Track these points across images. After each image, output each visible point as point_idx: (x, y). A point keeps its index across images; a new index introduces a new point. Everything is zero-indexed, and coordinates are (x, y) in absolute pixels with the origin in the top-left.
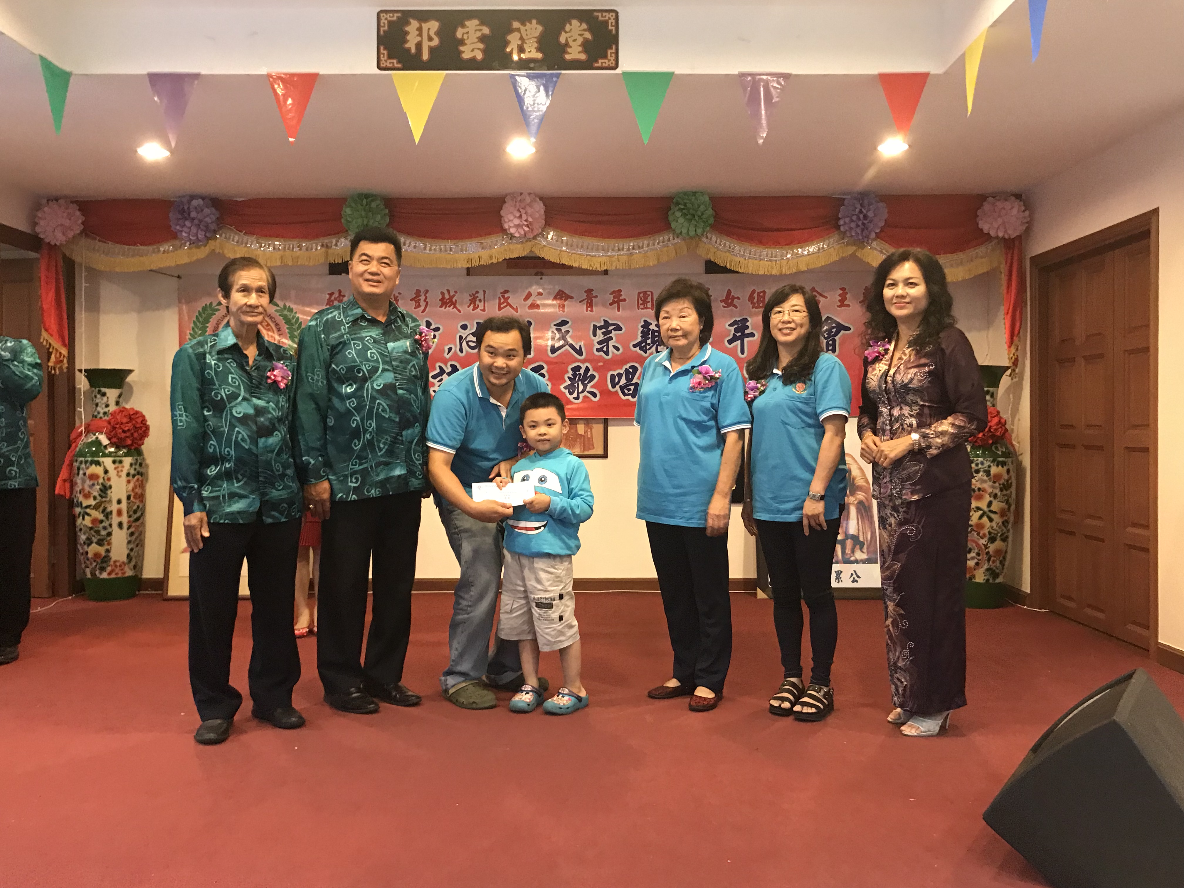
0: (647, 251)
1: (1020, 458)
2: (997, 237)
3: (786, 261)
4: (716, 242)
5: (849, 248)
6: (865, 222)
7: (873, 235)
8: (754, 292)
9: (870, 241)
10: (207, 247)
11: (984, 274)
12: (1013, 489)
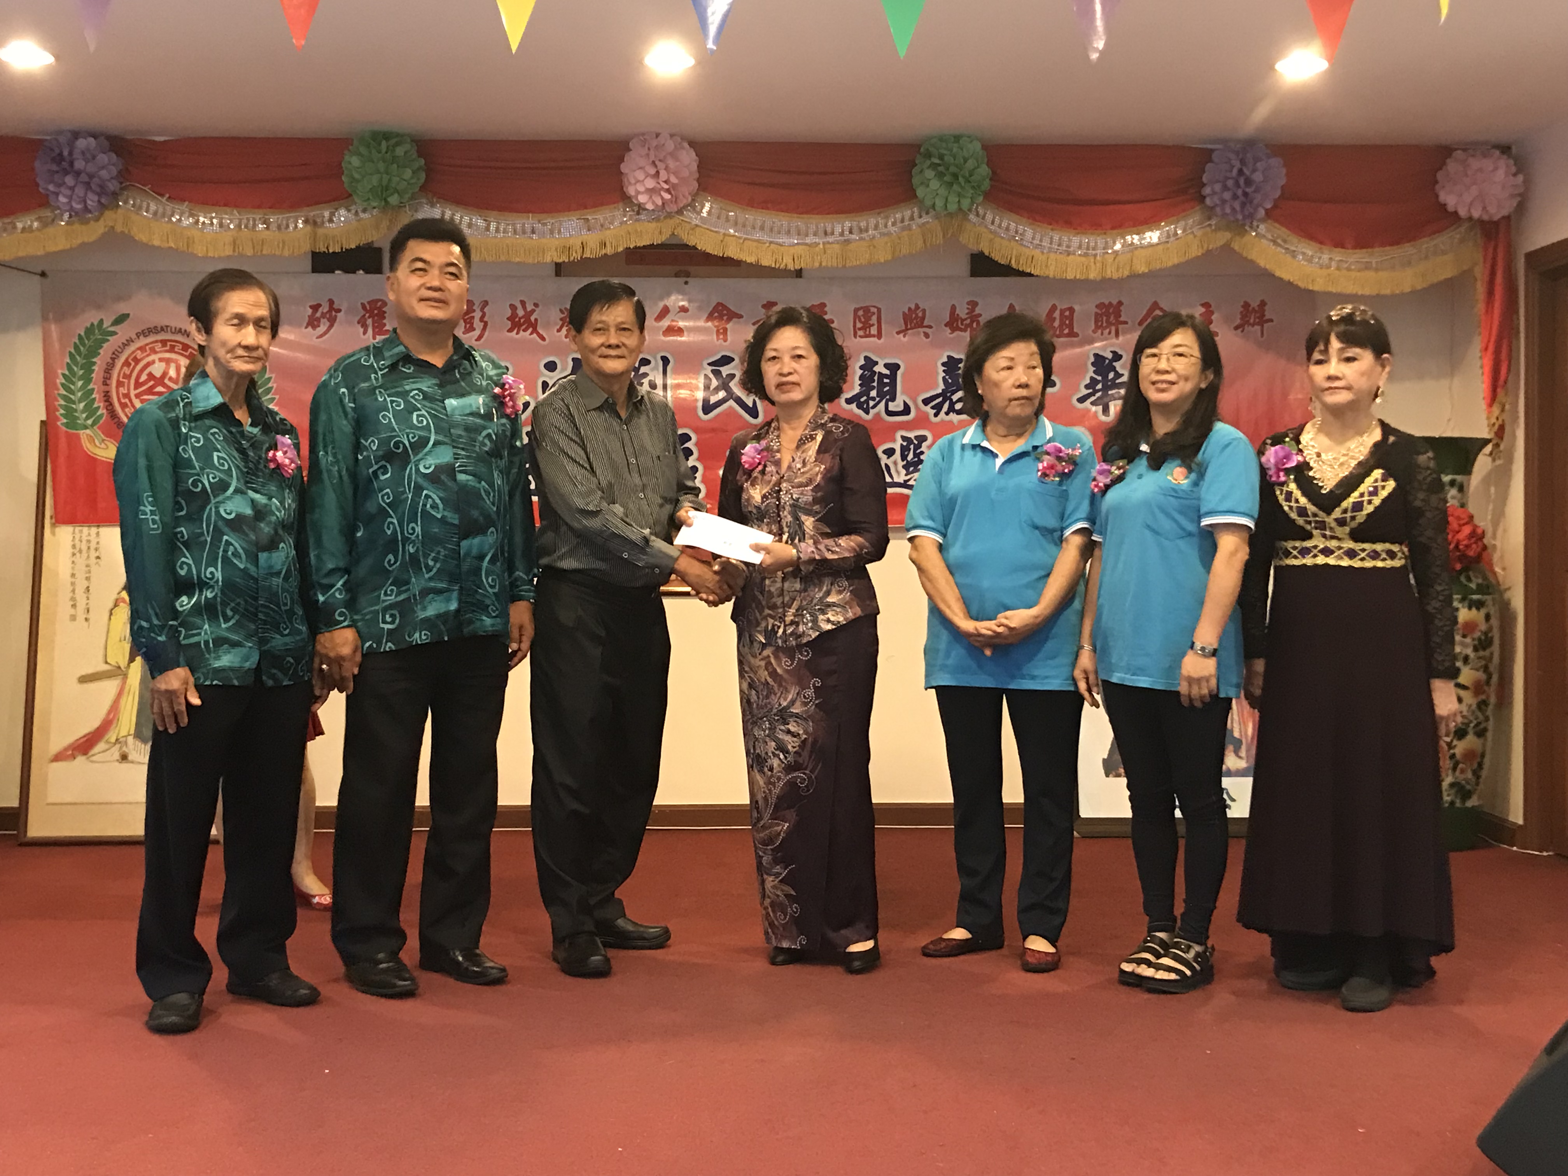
0: (874, 237)
1: (1507, 595)
2: (1470, 219)
3: (1113, 256)
4: (993, 223)
5: (1220, 234)
6: (1247, 190)
7: (1261, 213)
8: (1054, 308)
9: (1255, 224)
10: (101, 221)
11: (1447, 280)
12: (1496, 648)
